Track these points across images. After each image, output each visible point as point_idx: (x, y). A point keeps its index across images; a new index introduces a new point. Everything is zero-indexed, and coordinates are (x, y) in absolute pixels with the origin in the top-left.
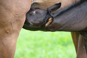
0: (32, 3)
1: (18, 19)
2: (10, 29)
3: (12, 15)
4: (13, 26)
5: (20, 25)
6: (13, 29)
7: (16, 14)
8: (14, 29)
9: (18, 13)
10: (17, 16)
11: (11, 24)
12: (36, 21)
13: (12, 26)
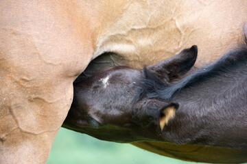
0: (100, 52)
1: (33, 96)
2: (8, 128)
3: (8, 82)
4: (18, 118)
5: (46, 116)
6: (19, 128)
7: (24, 78)
8: (23, 129)
9: (28, 76)
10: (25, 84)
11: (11, 112)
12: (111, 107)
13: (14, 117)
